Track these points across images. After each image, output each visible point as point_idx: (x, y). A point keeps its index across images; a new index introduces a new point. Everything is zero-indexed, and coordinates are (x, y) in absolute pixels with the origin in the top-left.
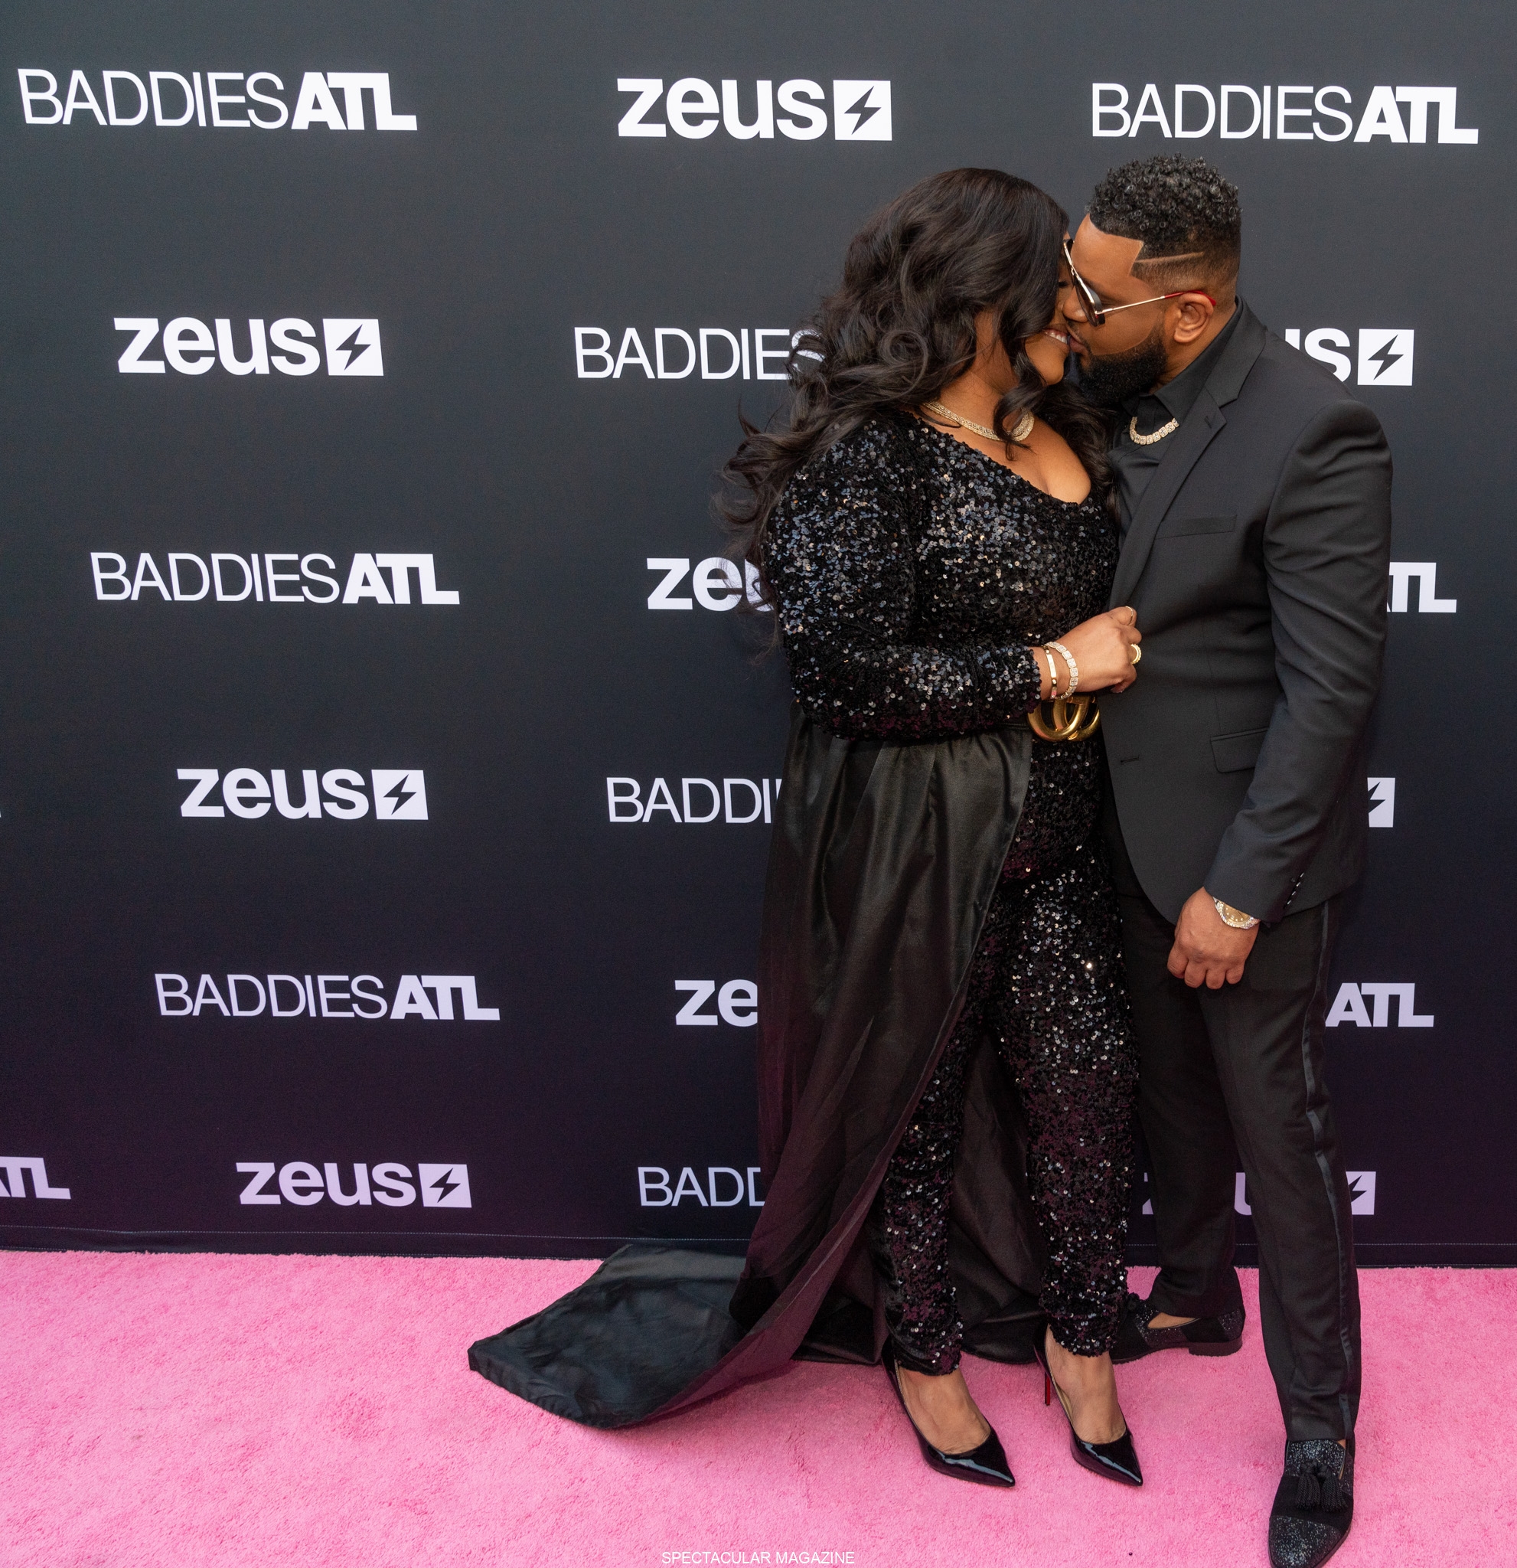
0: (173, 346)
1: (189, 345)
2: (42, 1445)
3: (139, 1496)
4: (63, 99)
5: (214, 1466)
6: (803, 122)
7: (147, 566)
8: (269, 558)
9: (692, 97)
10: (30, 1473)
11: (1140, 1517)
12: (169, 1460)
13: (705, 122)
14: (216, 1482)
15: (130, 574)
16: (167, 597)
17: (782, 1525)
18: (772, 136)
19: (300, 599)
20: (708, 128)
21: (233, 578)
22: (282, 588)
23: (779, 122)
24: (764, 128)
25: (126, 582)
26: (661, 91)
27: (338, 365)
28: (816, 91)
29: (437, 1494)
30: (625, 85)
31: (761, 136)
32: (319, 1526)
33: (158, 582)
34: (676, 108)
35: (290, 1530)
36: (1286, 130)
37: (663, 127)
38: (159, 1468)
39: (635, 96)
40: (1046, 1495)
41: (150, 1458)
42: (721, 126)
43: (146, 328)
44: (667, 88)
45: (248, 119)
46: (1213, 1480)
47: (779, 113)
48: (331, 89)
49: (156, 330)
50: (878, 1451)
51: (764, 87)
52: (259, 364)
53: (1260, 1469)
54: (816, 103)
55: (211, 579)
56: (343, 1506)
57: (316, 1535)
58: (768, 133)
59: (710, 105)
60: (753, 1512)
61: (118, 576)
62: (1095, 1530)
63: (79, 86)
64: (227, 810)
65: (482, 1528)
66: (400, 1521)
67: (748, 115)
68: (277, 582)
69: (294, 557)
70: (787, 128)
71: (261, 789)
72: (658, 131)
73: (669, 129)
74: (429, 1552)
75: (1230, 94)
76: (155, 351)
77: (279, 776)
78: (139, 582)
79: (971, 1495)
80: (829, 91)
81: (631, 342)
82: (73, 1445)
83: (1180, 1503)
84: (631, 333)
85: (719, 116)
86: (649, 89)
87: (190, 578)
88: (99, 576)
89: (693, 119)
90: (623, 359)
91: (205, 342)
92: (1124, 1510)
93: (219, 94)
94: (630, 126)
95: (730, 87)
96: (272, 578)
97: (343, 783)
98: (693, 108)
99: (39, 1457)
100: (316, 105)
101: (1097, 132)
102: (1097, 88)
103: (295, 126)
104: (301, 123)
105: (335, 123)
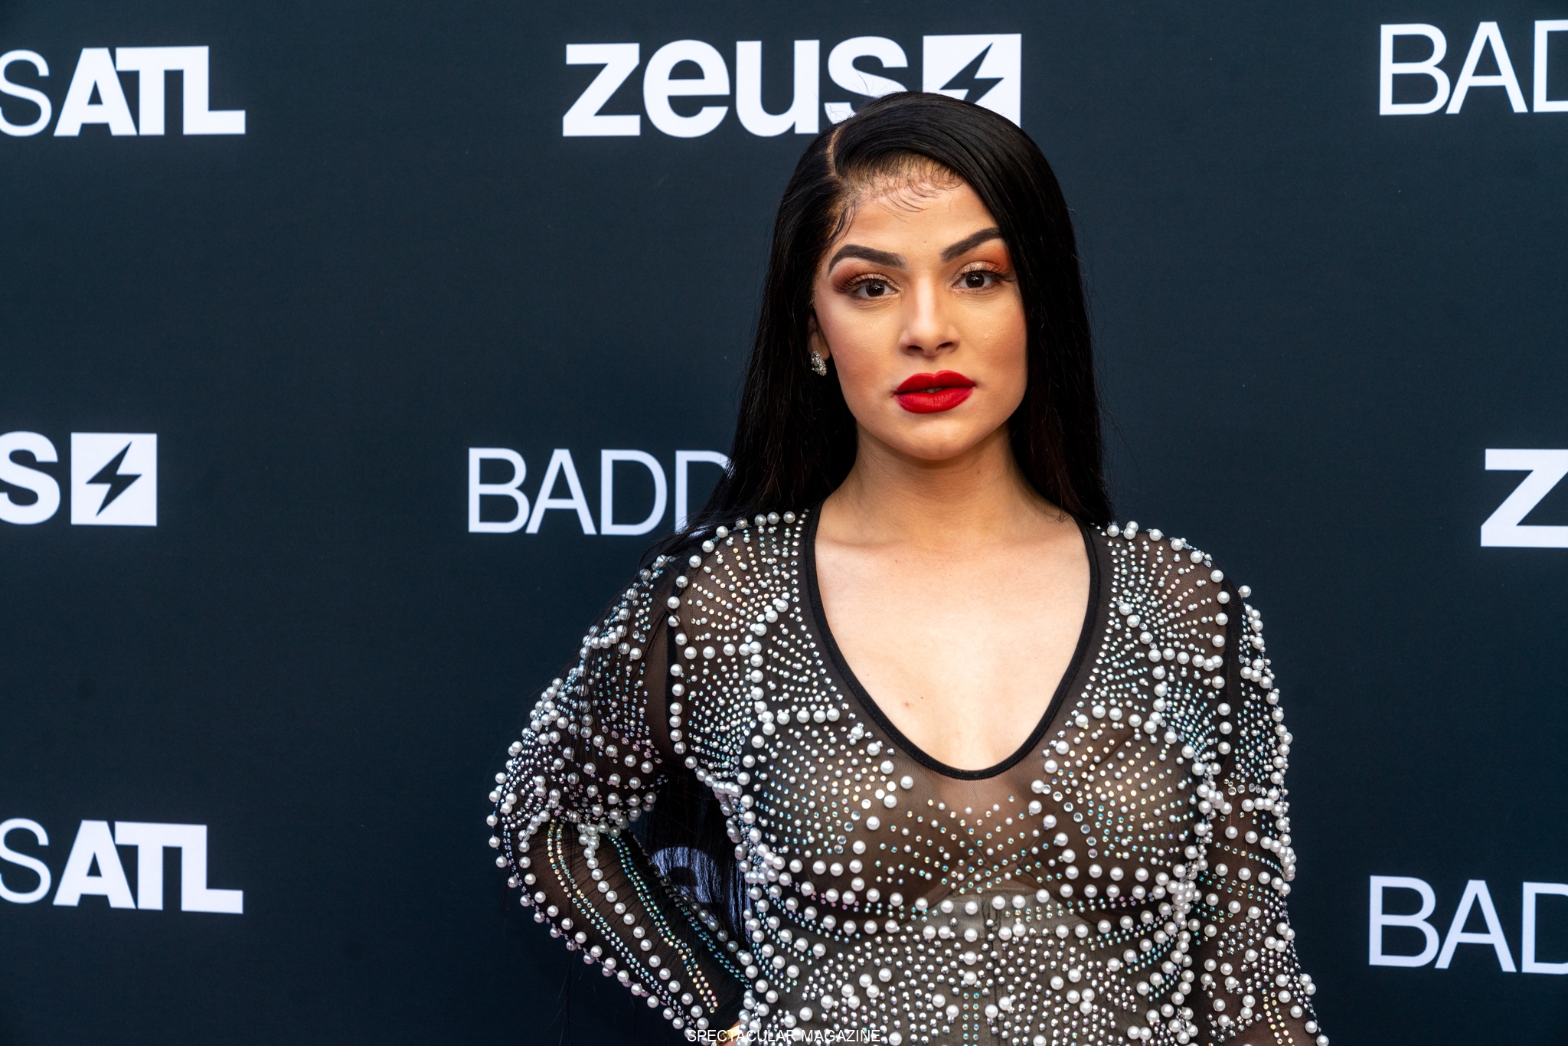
9: (687, 70)
18: (815, 129)
20: (709, 119)
23: (828, 106)
24: (803, 117)
26: (635, 63)
27: (87, 509)
28: (893, 55)
30: (577, 54)
34: (658, 89)
37: (636, 120)
39: (593, 71)
42: (732, 118)
44: (645, 57)
47: (830, 91)
48: (119, 74)
51: (806, 52)
58: (808, 125)
59: (715, 82)
67: (777, 96)
70: (841, 115)
72: (627, 126)
73: (646, 123)
80: (915, 55)
81: (561, 474)
84: (561, 458)
85: (729, 101)
86: (617, 59)
89: (685, 106)
90: (544, 502)
94: (582, 119)
95: (749, 53)
98: (687, 88)
100: (95, 98)
101: (1388, 107)
102: (1389, 32)
103: (61, 131)
104: (68, 126)
105: (121, 126)
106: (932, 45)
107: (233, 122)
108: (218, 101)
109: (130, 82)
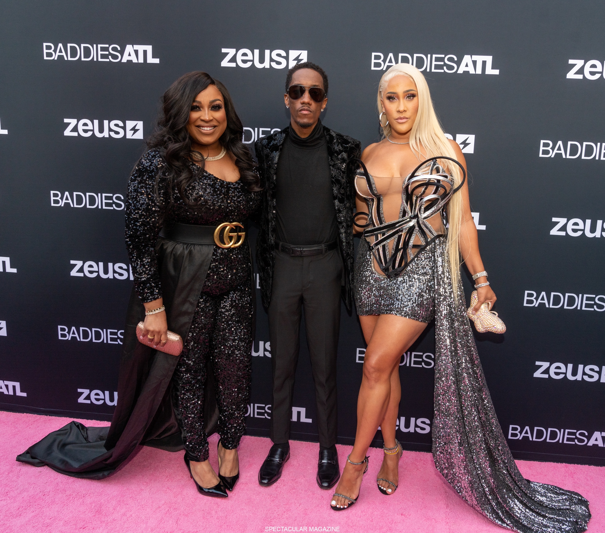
0: (80, 128)
1: (86, 128)
2: (11, 471)
3: (39, 490)
4: (55, 52)
5: (63, 483)
6: (279, 63)
7: (67, 196)
8: (104, 195)
9: (245, 55)
10: (7, 480)
11: (361, 528)
12: (49, 480)
13: (248, 62)
14: (63, 488)
15: (62, 198)
16: (72, 206)
17: (241, 519)
18: (269, 67)
19: (112, 208)
20: (249, 64)
21: (92, 201)
22: (107, 204)
23: (271, 63)
24: (266, 65)
25: (60, 200)
26: (235, 53)
27: (129, 135)
28: (283, 53)
29: (131, 498)
30: (224, 50)
31: (266, 67)
32: (94, 504)
33: (70, 201)
34: (239, 58)
35: (85, 505)
36: (435, 69)
37: (235, 64)
38: (46, 482)
39: (227, 54)
40: (329, 518)
41: (44, 479)
42: (253, 64)
43: (73, 122)
44: (237, 52)
45: (109, 59)
46: (386, 518)
47: (272, 60)
48: (135, 50)
49: (76, 123)
50: (275, 498)
51: (267, 52)
52: (106, 134)
53: (403, 516)
54: (283, 57)
55: (86, 200)
56: (102, 499)
57: (93, 507)
58: (268, 66)
59: (250, 57)
60: (232, 514)
61: (58, 198)
62: (345, 531)
63: (60, 48)
64: (84, 274)
65: (145, 510)
66: (119, 506)
67: (262, 61)
68: (105, 203)
69: (111, 195)
70: (274, 65)
71: (95, 268)
72: (233, 65)
73: (237, 64)
74: (127, 516)
75: (417, 57)
76: (75, 129)
77: (101, 264)
78: (64, 201)
79: (304, 515)
82: (21, 472)
83: (375, 525)
85: (253, 61)
86: (231, 52)
87: (79, 200)
88: (52, 198)
89: (244, 62)
91: (90, 127)
92: (355, 525)
93: (101, 51)
94: (225, 63)
95: (257, 52)
96: (104, 201)
97: (121, 268)
98: (245, 58)
99: (10, 475)
100: (130, 55)
101: (373, 68)
102: (374, 54)
103: (123, 61)
104: (124, 60)
105: (135, 61)
106: (291, 52)
107: (157, 61)
108: (154, 57)
109: (136, 52)
